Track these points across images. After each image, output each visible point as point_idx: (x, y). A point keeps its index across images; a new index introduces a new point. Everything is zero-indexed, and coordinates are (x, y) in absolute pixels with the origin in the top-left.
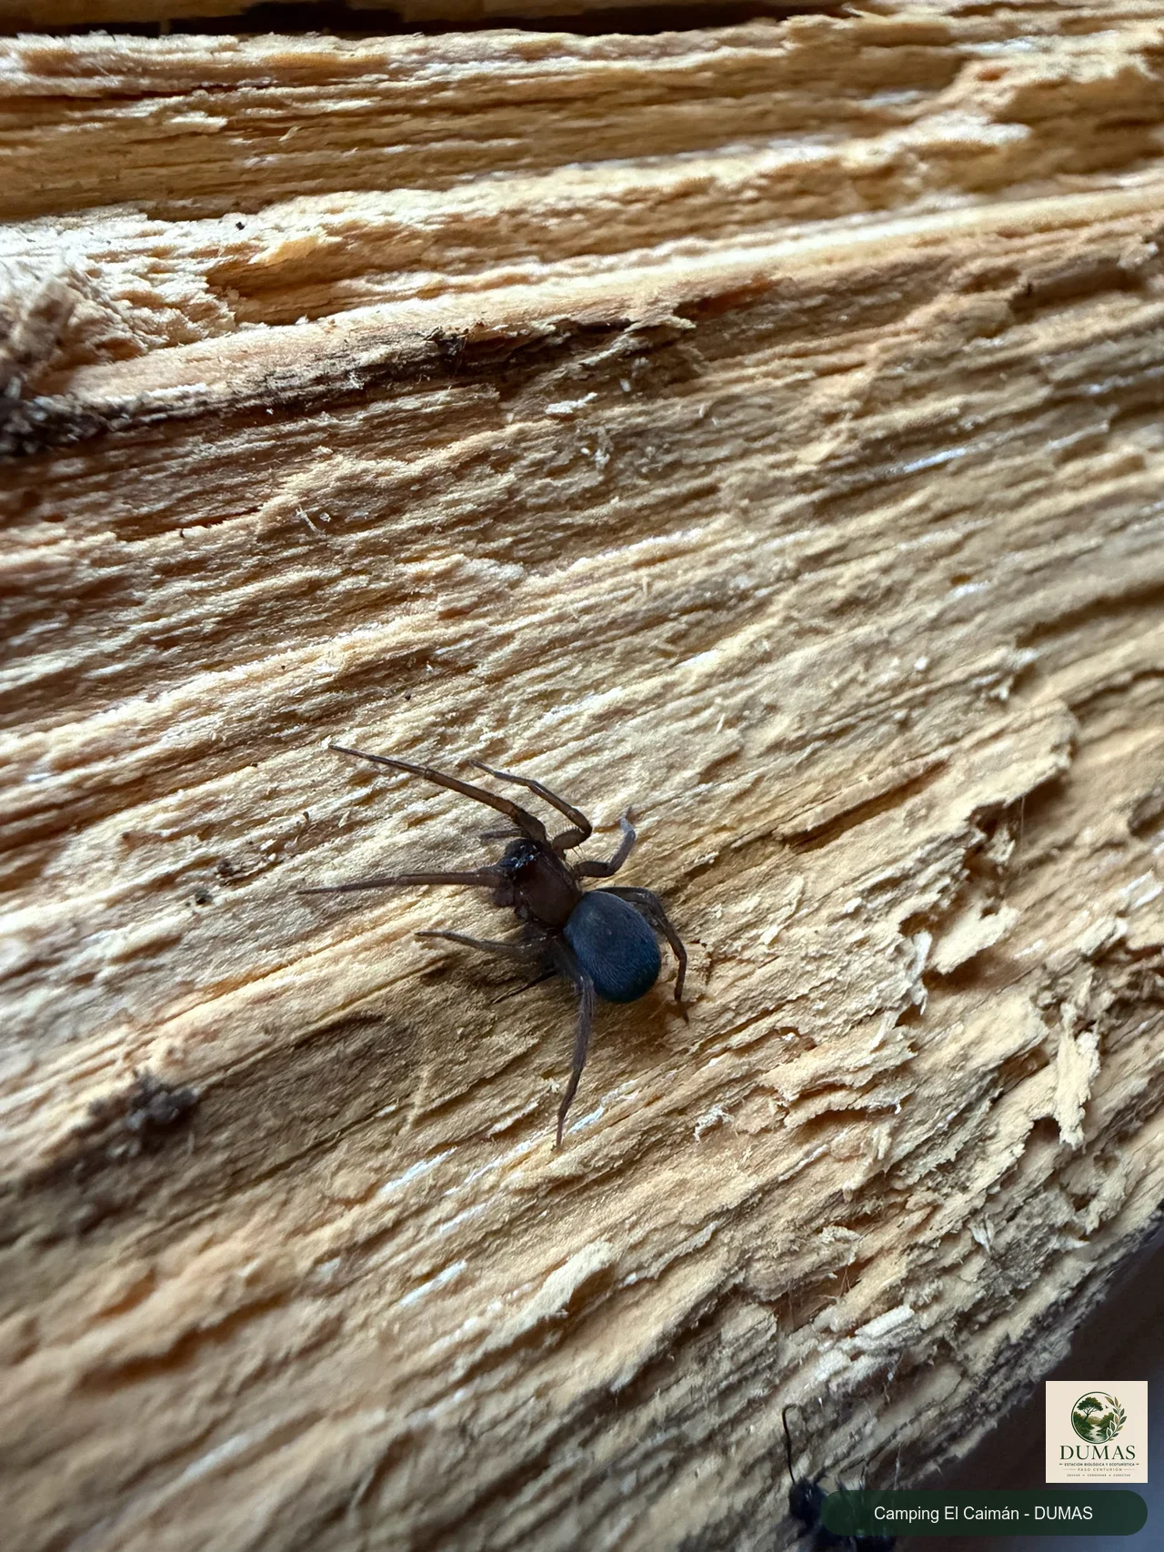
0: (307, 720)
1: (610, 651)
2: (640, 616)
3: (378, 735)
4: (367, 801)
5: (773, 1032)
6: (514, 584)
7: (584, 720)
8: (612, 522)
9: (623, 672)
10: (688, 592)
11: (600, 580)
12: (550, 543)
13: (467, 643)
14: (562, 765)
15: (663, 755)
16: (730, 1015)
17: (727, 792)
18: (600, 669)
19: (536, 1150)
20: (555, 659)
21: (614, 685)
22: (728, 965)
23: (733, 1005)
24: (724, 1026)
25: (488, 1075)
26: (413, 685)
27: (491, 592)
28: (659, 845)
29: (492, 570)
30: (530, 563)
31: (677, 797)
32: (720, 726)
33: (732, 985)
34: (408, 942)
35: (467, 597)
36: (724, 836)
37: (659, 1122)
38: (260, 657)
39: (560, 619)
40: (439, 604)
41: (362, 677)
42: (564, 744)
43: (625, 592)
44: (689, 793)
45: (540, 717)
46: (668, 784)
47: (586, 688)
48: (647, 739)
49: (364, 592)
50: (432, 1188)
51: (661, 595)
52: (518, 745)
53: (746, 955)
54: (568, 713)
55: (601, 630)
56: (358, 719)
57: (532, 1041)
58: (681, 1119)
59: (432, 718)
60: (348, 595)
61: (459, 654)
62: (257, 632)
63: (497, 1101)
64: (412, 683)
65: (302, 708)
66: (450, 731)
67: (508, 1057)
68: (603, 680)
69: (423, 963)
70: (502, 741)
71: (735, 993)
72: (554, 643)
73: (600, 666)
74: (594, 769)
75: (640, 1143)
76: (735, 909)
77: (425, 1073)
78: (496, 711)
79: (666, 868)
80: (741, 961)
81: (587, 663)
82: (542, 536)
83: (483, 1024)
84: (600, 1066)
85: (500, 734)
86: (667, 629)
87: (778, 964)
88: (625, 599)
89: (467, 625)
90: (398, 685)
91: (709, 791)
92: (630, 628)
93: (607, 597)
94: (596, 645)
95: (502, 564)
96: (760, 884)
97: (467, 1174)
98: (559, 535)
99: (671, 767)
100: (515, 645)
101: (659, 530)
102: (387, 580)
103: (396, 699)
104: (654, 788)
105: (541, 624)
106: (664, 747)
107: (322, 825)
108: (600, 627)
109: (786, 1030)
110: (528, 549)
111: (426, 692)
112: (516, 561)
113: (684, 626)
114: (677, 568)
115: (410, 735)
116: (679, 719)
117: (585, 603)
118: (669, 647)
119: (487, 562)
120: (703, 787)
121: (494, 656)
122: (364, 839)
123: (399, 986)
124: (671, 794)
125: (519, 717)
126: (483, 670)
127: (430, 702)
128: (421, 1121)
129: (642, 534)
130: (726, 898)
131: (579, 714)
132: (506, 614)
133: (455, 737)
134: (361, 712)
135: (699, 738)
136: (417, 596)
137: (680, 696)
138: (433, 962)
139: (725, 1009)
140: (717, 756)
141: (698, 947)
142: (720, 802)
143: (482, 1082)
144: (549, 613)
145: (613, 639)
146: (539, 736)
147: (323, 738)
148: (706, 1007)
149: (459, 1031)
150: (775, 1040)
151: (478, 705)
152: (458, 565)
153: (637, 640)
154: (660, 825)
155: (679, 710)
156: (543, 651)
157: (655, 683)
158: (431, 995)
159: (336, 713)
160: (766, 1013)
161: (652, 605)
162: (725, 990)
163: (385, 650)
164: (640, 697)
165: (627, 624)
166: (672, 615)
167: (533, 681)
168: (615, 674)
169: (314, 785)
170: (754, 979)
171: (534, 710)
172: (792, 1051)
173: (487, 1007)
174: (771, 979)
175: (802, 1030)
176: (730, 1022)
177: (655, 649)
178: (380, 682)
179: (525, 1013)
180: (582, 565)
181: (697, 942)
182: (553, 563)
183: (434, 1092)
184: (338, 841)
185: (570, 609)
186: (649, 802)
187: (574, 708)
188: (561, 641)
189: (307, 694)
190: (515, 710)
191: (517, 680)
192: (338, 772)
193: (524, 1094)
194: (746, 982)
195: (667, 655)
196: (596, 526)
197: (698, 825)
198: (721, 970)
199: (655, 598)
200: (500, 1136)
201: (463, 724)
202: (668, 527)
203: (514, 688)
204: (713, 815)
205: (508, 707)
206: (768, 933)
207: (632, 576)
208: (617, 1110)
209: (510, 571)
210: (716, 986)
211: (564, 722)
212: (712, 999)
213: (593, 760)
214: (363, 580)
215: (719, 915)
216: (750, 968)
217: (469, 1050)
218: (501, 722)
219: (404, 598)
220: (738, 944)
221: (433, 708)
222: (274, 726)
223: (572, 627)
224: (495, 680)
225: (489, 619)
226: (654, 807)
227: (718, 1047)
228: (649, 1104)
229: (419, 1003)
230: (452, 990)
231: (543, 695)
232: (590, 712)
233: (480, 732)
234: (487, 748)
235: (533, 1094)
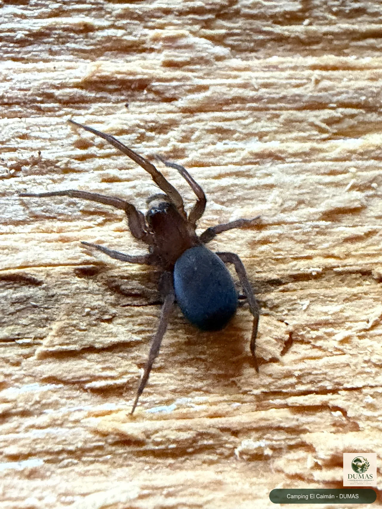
0: (60, 101)
1: (278, 116)
2: (305, 99)
3: (102, 122)
4: (82, 158)
5: (324, 407)
6: (219, 58)
7: (244, 154)
8: (303, 37)
9: (284, 132)
10: (347, 93)
11: (282, 70)
12: (255, 41)
13: (175, 83)
14: (219, 177)
15: (297, 192)
16: (293, 380)
17: (342, 232)
19: (117, 411)
20: (235, 110)
21: (274, 139)
22: (304, 346)
23: (297, 373)
24: (286, 387)
25: (97, 346)
26: (133, 101)
27: (202, 58)
28: (277, 250)
29: (206, 46)
30: (236, 50)
31: (300, 222)
32: (349, 186)
33: (302, 360)
34: (76, 246)
35: (184, 56)
36: (332, 262)
37: (213, 431)
38: (46, 61)
39: (245, 86)
40: (162, 57)
41: (101, 86)
42: (226, 165)
43: (298, 82)
44: (310, 223)
45: (214, 144)
46: (295, 212)
47: (255, 135)
48: (287, 179)
49: (119, 40)
50: (37, 402)
51: (325, 89)
52: (193, 156)
53: (319, 343)
54: (236, 147)
55: (272, 100)
56: (90, 111)
57: (136, 338)
58: (232, 438)
59: (138, 122)
60: (109, 39)
61: (167, 89)
62: (47, 46)
63: (100, 366)
64: (132, 98)
65: (57, 93)
66: (149, 134)
67: (115, 340)
68: (266, 134)
69: (79, 261)
70: (183, 150)
71: (301, 366)
72: (235, 100)
73: (268, 124)
74: (243, 187)
75: (195, 441)
76: (318, 308)
77: (56, 326)
78: (183, 131)
79: (277, 267)
80: (314, 347)
81: (258, 120)
82: (248, 35)
83: (105, 313)
84: (182, 377)
85: (181, 145)
86: (326, 114)
87: (343, 359)
88: (298, 86)
89: (178, 73)
90: (123, 97)
91: (327, 227)
92: (295, 105)
93: (284, 82)
94: (267, 109)
95: (216, 45)
96: (346, 300)
97: (64, 405)
98: (261, 37)
99: (301, 202)
100: (208, 93)
101: (339, 51)
102: (135, 36)
103: (119, 105)
104: (283, 211)
105: (230, 86)
106: (300, 187)
107: (48, 163)
108: (273, 98)
109: (336, 408)
110: (235, 40)
111: (140, 106)
112: (226, 46)
113: (339, 115)
114: (344, 76)
115: (120, 127)
116: (317, 174)
117: (266, 81)
118: (324, 125)
119: (203, 40)
120: (323, 223)
121: (191, 96)
122: (72, 180)
123: (58, 269)
124: (295, 219)
125: (199, 138)
126: (181, 103)
127: (140, 113)
128: (44, 357)
129: (324, 50)
130: (315, 299)
131: (243, 150)
132: (208, 74)
133: (151, 139)
134: (95, 106)
135: (331, 190)
136: (152, 50)
137: (323, 160)
138: (87, 263)
139: (289, 375)
140: (341, 205)
141: (283, 324)
142: (335, 237)
143: (91, 349)
144: (239, 81)
145: (281, 109)
146: (209, 154)
147: (66, 114)
148: (275, 368)
149: (87, 310)
150: (326, 414)
151: (173, 123)
152: (183, 36)
153: (300, 115)
154: (280, 237)
155: (319, 168)
156: (227, 102)
157: (307, 146)
158: (79, 282)
159: (78, 102)
160: (324, 391)
161: (316, 94)
162: (295, 362)
163: (119, 73)
164: (291, 151)
165: (295, 101)
166: (332, 105)
167: (215, 119)
168: (276, 132)
169: (51, 140)
170: (320, 362)
171: (211, 137)
172: (338, 427)
173: (114, 305)
174: (334, 366)
175: (350, 414)
176: (292, 385)
177: (312, 124)
178: (111, 92)
179: (139, 320)
180: (274, 60)
181: (282, 321)
182: (253, 54)
183: (57, 340)
184: (56, 176)
185: (253, 81)
186: (276, 219)
187: (240, 145)
188: (242, 100)
189: (63, 86)
190: (197, 134)
191: (203, 116)
192: (69, 136)
193: (120, 370)
194: (313, 363)
195: (322, 131)
196: (289, 37)
197: (311, 247)
198: (296, 347)
199: (320, 91)
200: (95, 391)
201: (159, 133)
202: (346, 51)
203: (199, 121)
204: (326, 245)
205: (192, 131)
206: (341, 333)
207: (307, 73)
208: (184, 411)
209: (220, 50)
210: (289, 357)
211: (230, 151)
212: (283, 364)
213: (242, 181)
214: (120, 33)
215: (304, 307)
216: (319, 353)
217: (90, 325)
218: (186, 139)
219: (144, 50)
220: (314, 334)
221: (141, 116)
222: (39, 99)
223: (252, 94)
224: (189, 111)
225: (195, 74)
226: (279, 224)
227: (278, 401)
228: (211, 417)
229: (68, 283)
230: (93, 285)
231: (219, 130)
232: (250, 150)
233: (168, 141)
234: (171, 152)
235: (126, 373)
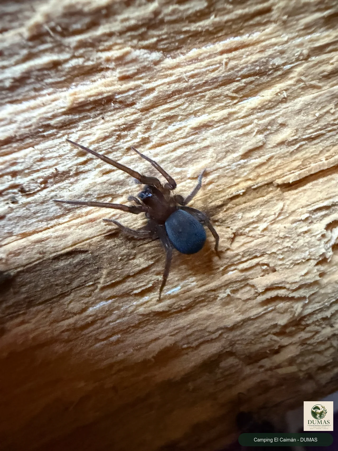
0: (56, 128)
1: (204, 96)
2: (220, 79)
3: (89, 134)
4: (85, 163)
5: (258, 264)
6: (157, 63)
7: (187, 130)
8: (211, 29)
9: (209, 107)
10: (247, 67)
11: (201, 60)
12: (178, 41)
13: (131, 93)
14: (175, 150)
15: (224, 146)
16: (239, 257)
17: (253, 163)
18: (197, 105)
19: (151, 300)
20: (176, 100)
21: (204, 113)
22: (242, 237)
23: (241, 254)
24: (236, 261)
25: (131, 274)
26: (105, 113)
27: (145, 67)
28: (218, 186)
29: (145, 56)
30: (166, 51)
31: (229, 165)
32: (254, 133)
33: (243, 245)
34: (100, 222)
35: (132, 69)
36: (249, 183)
37: (203, 294)
38: (34, 98)
39: (179, 80)
40: (117, 74)
41: (80, 109)
42: (177, 140)
43: (214, 67)
44: (235, 164)
45: (166, 128)
46: (225, 160)
47: (190, 114)
48: (216, 139)
49: (81, 67)
50: (107, 311)
51: (232, 68)
52: (155, 140)
53: (251, 234)
54: (180, 126)
55: (199, 86)
56: (80, 128)
57: (151, 262)
58: (213, 293)
59: (114, 128)
60: (74, 68)
61: (127, 98)
62: (32, 86)
63: (135, 283)
64: (104, 111)
65: (52, 122)
66: (123, 133)
67: (140, 268)
68: (198, 111)
69: (105, 231)
70: (148, 138)
71: (243, 249)
72: (174, 93)
73: (199, 104)
74: (190, 152)
75: (194, 301)
76: (248, 215)
77: (105, 272)
78: (145, 125)
79: (220, 196)
80: (248, 236)
81: (192, 102)
82: (172, 37)
83: (130, 256)
84: (180, 272)
85: (146, 135)
86: (234, 86)
87: (265, 239)
88: (213, 71)
89: (131, 84)
90: (98, 112)
91: (245, 163)
93: (204, 70)
94: (196, 93)
95: (151, 52)
96: (261, 205)
97: (122, 307)
98: (182, 36)
99: (227, 152)
100: (155, 94)
101: (237, 33)
102: (93, 61)
103: (97, 118)
104: (218, 161)
105: (169, 83)
106: (225, 142)
107: (64, 173)
108: (199, 85)
109: (264, 264)
110: (165, 44)
111: (112, 115)
112: (159, 50)
113: (243, 84)
114: (243, 54)
115: (103, 135)
116: (235, 130)
117: (193, 72)
118: (234, 95)
119: (143, 51)
120: (242, 161)
121: (145, 99)
122: (84, 179)
123: (94, 239)
124: (226, 164)
125: (156, 127)
126: (139, 106)
127: (114, 120)
128: (103, 289)
129: (227, 35)
130: (245, 211)
131: (185, 127)
132: (152, 78)
133: (126, 136)
134: (81, 124)
135: (244, 138)
136: (107, 69)
137: (237, 118)
138: (110, 230)
139: (237, 255)
140: (251, 147)
141: (229, 229)
142: (250, 168)
143: (128, 276)
144: (173, 78)
145: (205, 91)
146: (165, 136)
147: (63, 135)
148: (229, 253)
149: (119, 258)
150: (258, 267)
151: (137, 121)
152: (128, 53)
153: (218, 91)
154: (219, 177)
155: (235, 126)
156: (169, 96)
157: (225, 112)
158: (109, 243)
159: (69, 125)
160: (256, 257)
161: (226, 74)
162: (239, 247)
163: (90, 96)
164: (216, 119)
165: (214, 83)
166: (238, 79)
167: (164, 111)
168: (205, 108)
169: (60, 156)
170: (253, 244)
171: (164, 124)
172: (266, 272)
173: (133, 248)
174: (261, 244)
175: (271, 265)
176: (239, 260)
177: (227, 96)
178: (89, 111)
179: (150, 251)
180: (194, 52)
181: (229, 227)
182: (179, 51)
183: (108, 279)
184: (72, 180)
185: (184, 75)
186: (214, 168)
187: (183, 124)
188: (179, 92)
189: (54, 116)
190: (154, 124)
191: (156, 110)
192: (71, 151)
193: (146, 281)
194: (249, 245)
195: (233, 98)
196: (201, 32)
197: (237, 178)
198: (237, 239)
199: (229, 70)
200: (136, 295)
201: (129, 130)
202: (241, 31)
203: (154, 114)
204: (245, 174)
205: (151, 123)
206: (262, 226)
207: (218, 58)
208: (186, 288)
209: (155, 56)
210: (235, 245)
211: (178, 130)
212: (233, 250)
213: (190, 148)
214: (80, 61)
215: (240, 217)
216: (251, 239)
217: (124, 265)
218: (148, 129)
219: (102, 70)
220: (247, 230)
221: (114, 123)
222: (41, 130)
223: (185, 85)
224: (145, 110)
225: (143, 81)
226: (217, 169)
227: (233, 268)
228: (200, 287)
229: (104, 246)
230: (118, 241)
231: (168, 118)
232: (191, 126)
233: (136, 135)
234: (140, 141)
235: (151, 281)
